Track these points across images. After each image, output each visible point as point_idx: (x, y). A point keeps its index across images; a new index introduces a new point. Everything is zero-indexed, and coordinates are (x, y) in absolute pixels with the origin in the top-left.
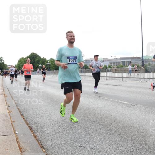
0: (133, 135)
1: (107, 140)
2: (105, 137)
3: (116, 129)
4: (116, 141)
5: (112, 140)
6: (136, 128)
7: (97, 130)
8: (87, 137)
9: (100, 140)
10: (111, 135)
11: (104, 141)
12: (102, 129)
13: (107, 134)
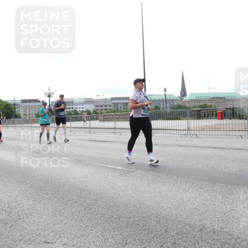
0: (130, 218)
1: (89, 229)
2: (86, 225)
3: (103, 211)
4: (104, 229)
5: (98, 228)
6: (135, 206)
7: (73, 214)
8: (58, 226)
9: (79, 230)
10: (96, 221)
11: (84, 230)
12: (81, 212)
13: (90, 219)
